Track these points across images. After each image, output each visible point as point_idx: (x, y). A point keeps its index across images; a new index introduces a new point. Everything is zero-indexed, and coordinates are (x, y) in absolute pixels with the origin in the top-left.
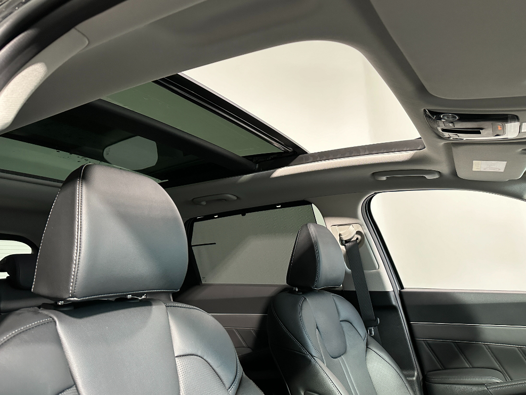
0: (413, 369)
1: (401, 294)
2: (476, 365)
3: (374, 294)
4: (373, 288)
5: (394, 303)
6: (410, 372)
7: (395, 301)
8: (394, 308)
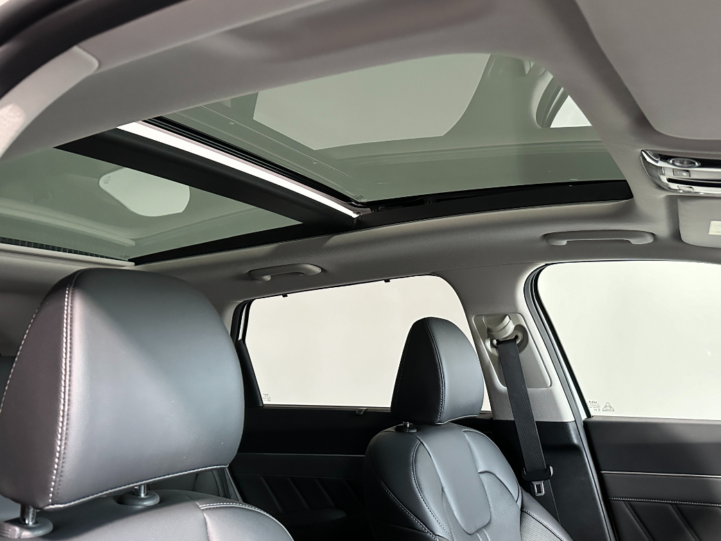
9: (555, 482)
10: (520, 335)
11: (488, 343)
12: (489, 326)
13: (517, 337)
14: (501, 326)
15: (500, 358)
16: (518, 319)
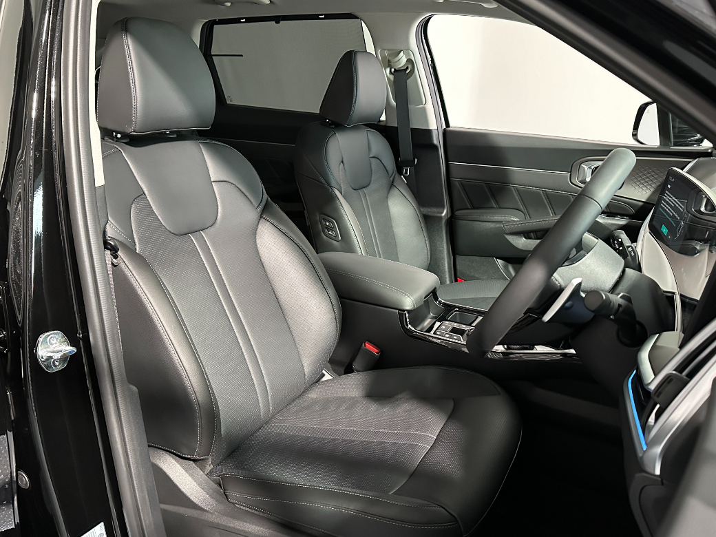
0: (443, 207)
1: (445, 133)
2: (502, 206)
3: (415, 132)
4: (416, 124)
5: (435, 142)
6: (440, 210)
7: (437, 140)
8: (435, 148)
9: (416, 169)
10: (410, 66)
11: (388, 70)
12: (390, 58)
13: (407, 68)
14: (397, 59)
15: (394, 82)
16: (409, 54)
